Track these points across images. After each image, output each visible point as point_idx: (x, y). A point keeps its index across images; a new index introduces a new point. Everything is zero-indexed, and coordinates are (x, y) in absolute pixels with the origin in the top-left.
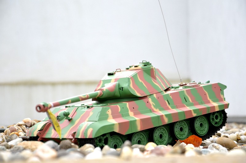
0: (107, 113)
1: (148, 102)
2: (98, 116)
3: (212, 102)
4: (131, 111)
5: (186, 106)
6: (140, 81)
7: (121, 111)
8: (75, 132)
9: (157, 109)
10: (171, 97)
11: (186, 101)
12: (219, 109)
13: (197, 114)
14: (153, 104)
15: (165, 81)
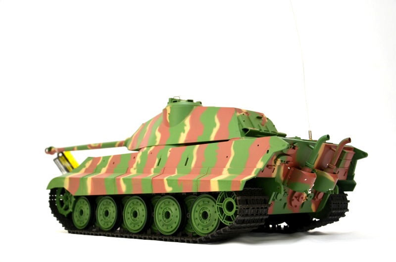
3: (227, 172)
4: (109, 166)
10: (169, 153)
11: (186, 165)
12: (220, 187)
13: (173, 189)
14: (138, 162)
15: (215, 130)
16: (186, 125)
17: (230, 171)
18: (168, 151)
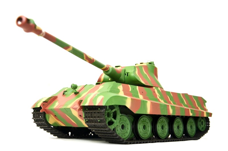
0: (119, 88)
1: (154, 92)
2: (109, 88)
4: (141, 94)
5: (183, 106)
6: (145, 73)
7: (131, 90)
8: (82, 100)
9: (162, 100)
12: (206, 115)
13: (193, 114)
14: (158, 95)
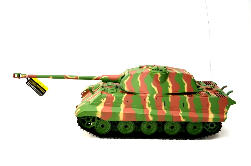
1: (144, 100)
3: (211, 113)
4: (125, 103)
5: (181, 110)
6: (138, 80)
7: (115, 101)
10: (170, 100)
11: (184, 107)
12: (213, 120)
14: (148, 103)
15: (186, 86)
16: (169, 83)
17: (213, 112)
18: (168, 99)
